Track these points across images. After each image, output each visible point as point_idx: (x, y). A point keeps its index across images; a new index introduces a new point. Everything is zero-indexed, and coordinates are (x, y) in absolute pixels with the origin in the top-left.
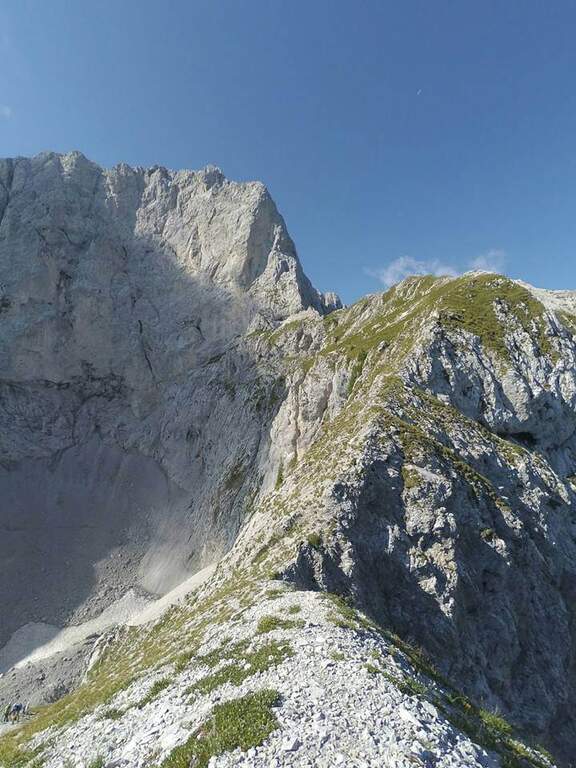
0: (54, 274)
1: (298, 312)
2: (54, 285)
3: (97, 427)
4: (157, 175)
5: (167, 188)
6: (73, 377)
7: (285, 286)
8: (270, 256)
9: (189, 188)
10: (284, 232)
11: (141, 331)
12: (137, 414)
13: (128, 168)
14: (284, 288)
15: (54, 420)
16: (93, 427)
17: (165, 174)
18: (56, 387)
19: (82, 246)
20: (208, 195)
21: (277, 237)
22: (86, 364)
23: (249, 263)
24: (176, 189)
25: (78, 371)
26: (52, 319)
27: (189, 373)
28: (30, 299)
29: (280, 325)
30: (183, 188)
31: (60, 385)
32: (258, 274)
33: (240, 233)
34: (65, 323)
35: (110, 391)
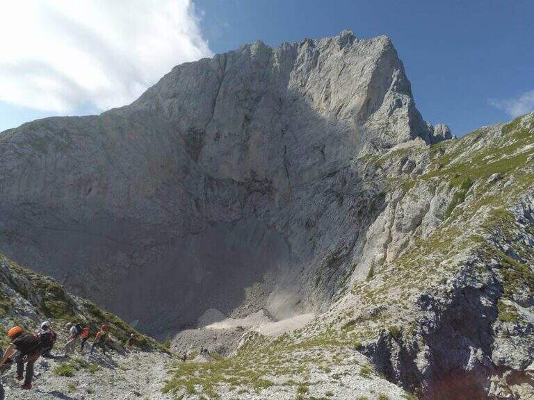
0: (242, 118)
1: (405, 141)
2: (241, 125)
3: (255, 210)
4: (305, 46)
5: (312, 53)
6: (246, 179)
7: (397, 119)
8: (386, 96)
9: (328, 50)
10: (402, 75)
11: (285, 153)
12: (277, 206)
13: (288, 44)
14: (395, 121)
15: (234, 203)
16: (253, 210)
17: (311, 44)
18: (237, 184)
19: (258, 100)
20: (341, 54)
21: (395, 79)
22: (253, 172)
23: (368, 102)
24: (318, 53)
25: (248, 175)
26: (239, 144)
27: (312, 182)
28: (229, 133)
29: (387, 151)
30: (323, 51)
31: (239, 183)
32: (373, 111)
33: (363, 79)
34: (245, 148)
35: (264, 189)
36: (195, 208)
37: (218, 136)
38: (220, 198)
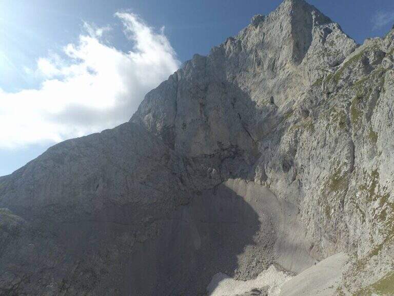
3: (231, 173)
4: (229, 42)
5: (235, 44)
6: (215, 151)
7: (333, 42)
8: (312, 32)
9: (247, 36)
10: (317, 12)
11: (240, 118)
12: (248, 163)
14: (332, 43)
16: (229, 173)
17: (232, 39)
18: (209, 157)
19: (206, 89)
21: (314, 17)
22: (219, 143)
23: (297, 45)
24: (240, 42)
25: (217, 147)
27: (273, 130)
29: (337, 68)
30: (243, 39)
31: (210, 155)
32: (306, 49)
33: (284, 32)
34: (207, 126)
35: (233, 154)
36: (180, 184)
37: (184, 125)
38: (198, 170)
